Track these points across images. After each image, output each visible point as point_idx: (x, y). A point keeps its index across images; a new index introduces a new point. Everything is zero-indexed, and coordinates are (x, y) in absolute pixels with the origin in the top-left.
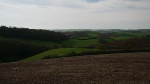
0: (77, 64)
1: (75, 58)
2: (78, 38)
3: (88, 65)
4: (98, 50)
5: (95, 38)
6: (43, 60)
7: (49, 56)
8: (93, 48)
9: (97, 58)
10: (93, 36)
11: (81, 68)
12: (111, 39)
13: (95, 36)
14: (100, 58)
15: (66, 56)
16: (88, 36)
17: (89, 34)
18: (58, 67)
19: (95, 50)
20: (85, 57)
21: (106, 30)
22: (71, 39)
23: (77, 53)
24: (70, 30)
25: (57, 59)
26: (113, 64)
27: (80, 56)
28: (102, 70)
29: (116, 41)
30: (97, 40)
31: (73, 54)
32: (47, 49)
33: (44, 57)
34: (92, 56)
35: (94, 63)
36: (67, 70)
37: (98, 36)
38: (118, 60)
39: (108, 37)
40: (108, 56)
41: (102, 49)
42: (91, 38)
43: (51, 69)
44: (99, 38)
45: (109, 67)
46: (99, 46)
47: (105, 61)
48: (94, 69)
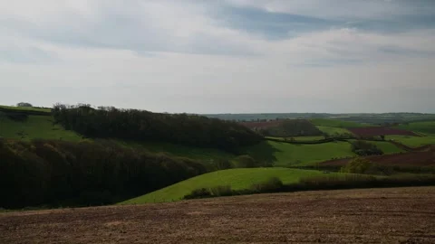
0: (288, 216)
1: (281, 198)
2: (289, 139)
3: (321, 219)
4: (349, 174)
5: (341, 139)
6: (185, 201)
7: (204, 189)
8: (337, 169)
9: (349, 199)
10: (333, 132)
11: (298, 229)
12: (390, 141)
13: (341, 132)
14: (358, 199)
15: (255, 192)
16: (319, 133)
17: (321, 128)
18: (232, 224)
19: (342, 175)
20: (311, 195)
21: (374, 116)
22: (270, 142)
23: (286, 181)
24: (266, 115)
25: (228, 199)
26: (400, 218)
27: (296, 193)
28: (363, 236)
29: (405, 147)
30: (347, 145)
31: (277, 187)
32: (201, 170)
33: (189, 192)
34: (330, 192)
35: (338, 214)
36: (257, 232)
37: (349, 132)
38: (414, 206)
39: (383, 137)
40: (384, 195)
41: (363, 171)
42: (329, 140)
43: (210, 229)
44: (352, 141)
45: (386, 227)
46: (353, 164)
47: (374, 208)
48: (338, 233)
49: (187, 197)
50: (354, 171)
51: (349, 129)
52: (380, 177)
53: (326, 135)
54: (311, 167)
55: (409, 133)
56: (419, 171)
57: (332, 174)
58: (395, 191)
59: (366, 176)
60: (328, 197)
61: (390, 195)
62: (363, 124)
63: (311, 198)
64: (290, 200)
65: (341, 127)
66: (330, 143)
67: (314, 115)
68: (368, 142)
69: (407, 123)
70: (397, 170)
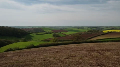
0: (36, 54)
1: (34, 49)
2: (36, 33)
3: (45, 55)
4: (52, 42)
5: (50, 33)
6: (5, 52)
7: (11, 49)
9: (52, 49)
10: (48, 31)
11: (39, 58)
12: (62, 33)
13: (50, 31)
14: (54, 49)
15: (27, 49)
16: (44, 32)
17: (44, 30)
18: (20, 58)
19: (50, 43)
21: (58, 27)
22: (30, 34)
23: (35, 45)
24: (29, 27)
25: (18, 51)
26: (64, 53)
27: (38, 48)
28: (55, 58)
29: (66, 35)
30: (51, 35)
31: (33, 47)
32: (10, 43)
33: (6, 50)
34: (47, 47)
35: (49, 53)
36: (27, 60)
37: (52, 31)
38: (67, 49)
39: (60, 32)
43: (13, 60)
44: (53, 33)
45: (61, 55)
46: (53, 40)
47: (58, 51)
48: (49, 58)
49: (5, 51)
50: (53, 41)
52: (60, 43)
53: (46, 32)
54: (42, 41)
55: (66, 31)
56: (69, 41)
57: (48, 42)
59: (56, 42)
60: (47, 48)
61: (62, 47)
62: (55, 29)
63: (42, 49)
64: (36, 50)
65: (50, 30)
66: (47, 34)
67: (42, 27)
68: (57, 34)
69: (66, 29)
70: (64, 41)
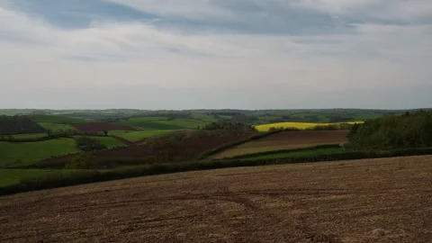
2: (7, 137)
3: (44, 220)
4: (74, 171)
5: (65, 135)
8: (61, 166)
9: (74, 195)
10: (56, 129)
11: (17, 234)
12: (113, 136)
13: (66, 128)
14: (83, 195)
16: (42, 130)
17: (42, 124)
19: (66, 172)
20: (33, 196)
21: (98, 113)
26: (121, 208)
27: (16, 196)
28: (87, 230)
30: (71, 142)
34: (55, 190)
35: (62, 212)
37: (73, 129)
38: (134, 196)
39: (106, 133)
40: (107, 188)
41: (88, 167)
42: (52, 136)
44: (75, 137)
45: (109, 218)
46: (78, 160)
47: (98, 201)
48: (62, 231)
50: (78, 167)
51: (73, 125)
52: (103, 171)
53: (49, 132)
54: (34, 166)
55: (128, 128)
56: (137, 163)
57: (56, 172)
58: (118, 184)
59: (91, 171)
60: (51, 195)
61: (113, 188)
62: (88, 119)
63: (33, 199)
64: (9, 203)
65: (65, 123)
66: (53, 140)
67: (35, 111)
68: (93, 137)
69: (126, 119)
70: (120, 163)
